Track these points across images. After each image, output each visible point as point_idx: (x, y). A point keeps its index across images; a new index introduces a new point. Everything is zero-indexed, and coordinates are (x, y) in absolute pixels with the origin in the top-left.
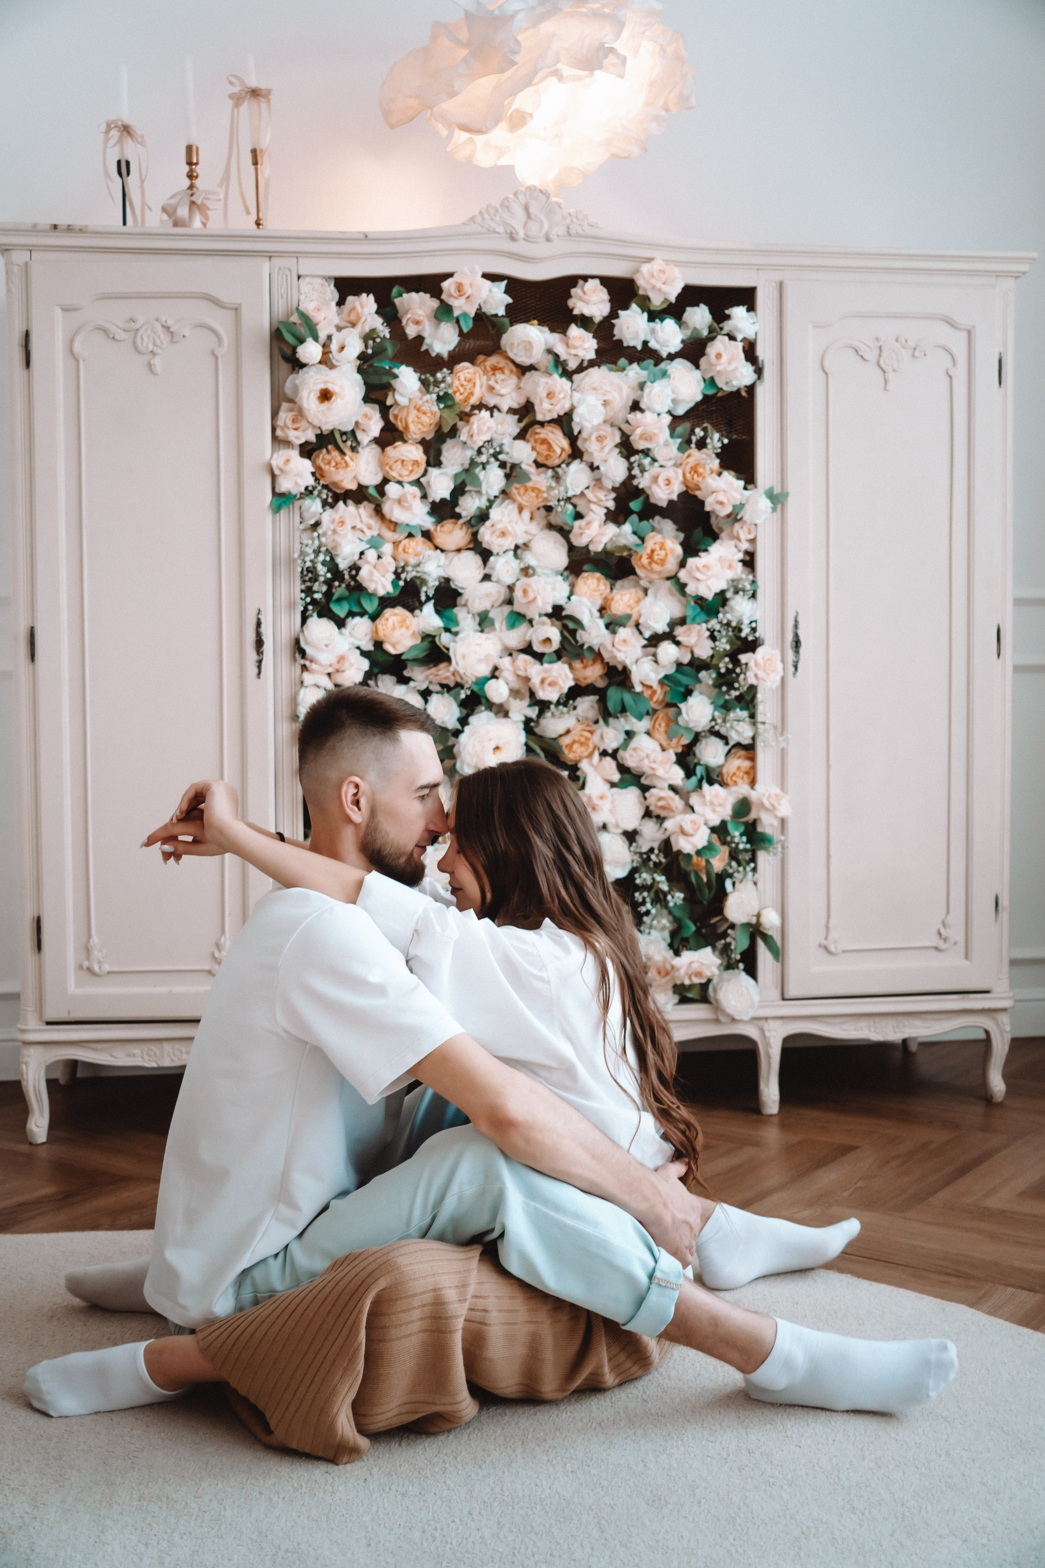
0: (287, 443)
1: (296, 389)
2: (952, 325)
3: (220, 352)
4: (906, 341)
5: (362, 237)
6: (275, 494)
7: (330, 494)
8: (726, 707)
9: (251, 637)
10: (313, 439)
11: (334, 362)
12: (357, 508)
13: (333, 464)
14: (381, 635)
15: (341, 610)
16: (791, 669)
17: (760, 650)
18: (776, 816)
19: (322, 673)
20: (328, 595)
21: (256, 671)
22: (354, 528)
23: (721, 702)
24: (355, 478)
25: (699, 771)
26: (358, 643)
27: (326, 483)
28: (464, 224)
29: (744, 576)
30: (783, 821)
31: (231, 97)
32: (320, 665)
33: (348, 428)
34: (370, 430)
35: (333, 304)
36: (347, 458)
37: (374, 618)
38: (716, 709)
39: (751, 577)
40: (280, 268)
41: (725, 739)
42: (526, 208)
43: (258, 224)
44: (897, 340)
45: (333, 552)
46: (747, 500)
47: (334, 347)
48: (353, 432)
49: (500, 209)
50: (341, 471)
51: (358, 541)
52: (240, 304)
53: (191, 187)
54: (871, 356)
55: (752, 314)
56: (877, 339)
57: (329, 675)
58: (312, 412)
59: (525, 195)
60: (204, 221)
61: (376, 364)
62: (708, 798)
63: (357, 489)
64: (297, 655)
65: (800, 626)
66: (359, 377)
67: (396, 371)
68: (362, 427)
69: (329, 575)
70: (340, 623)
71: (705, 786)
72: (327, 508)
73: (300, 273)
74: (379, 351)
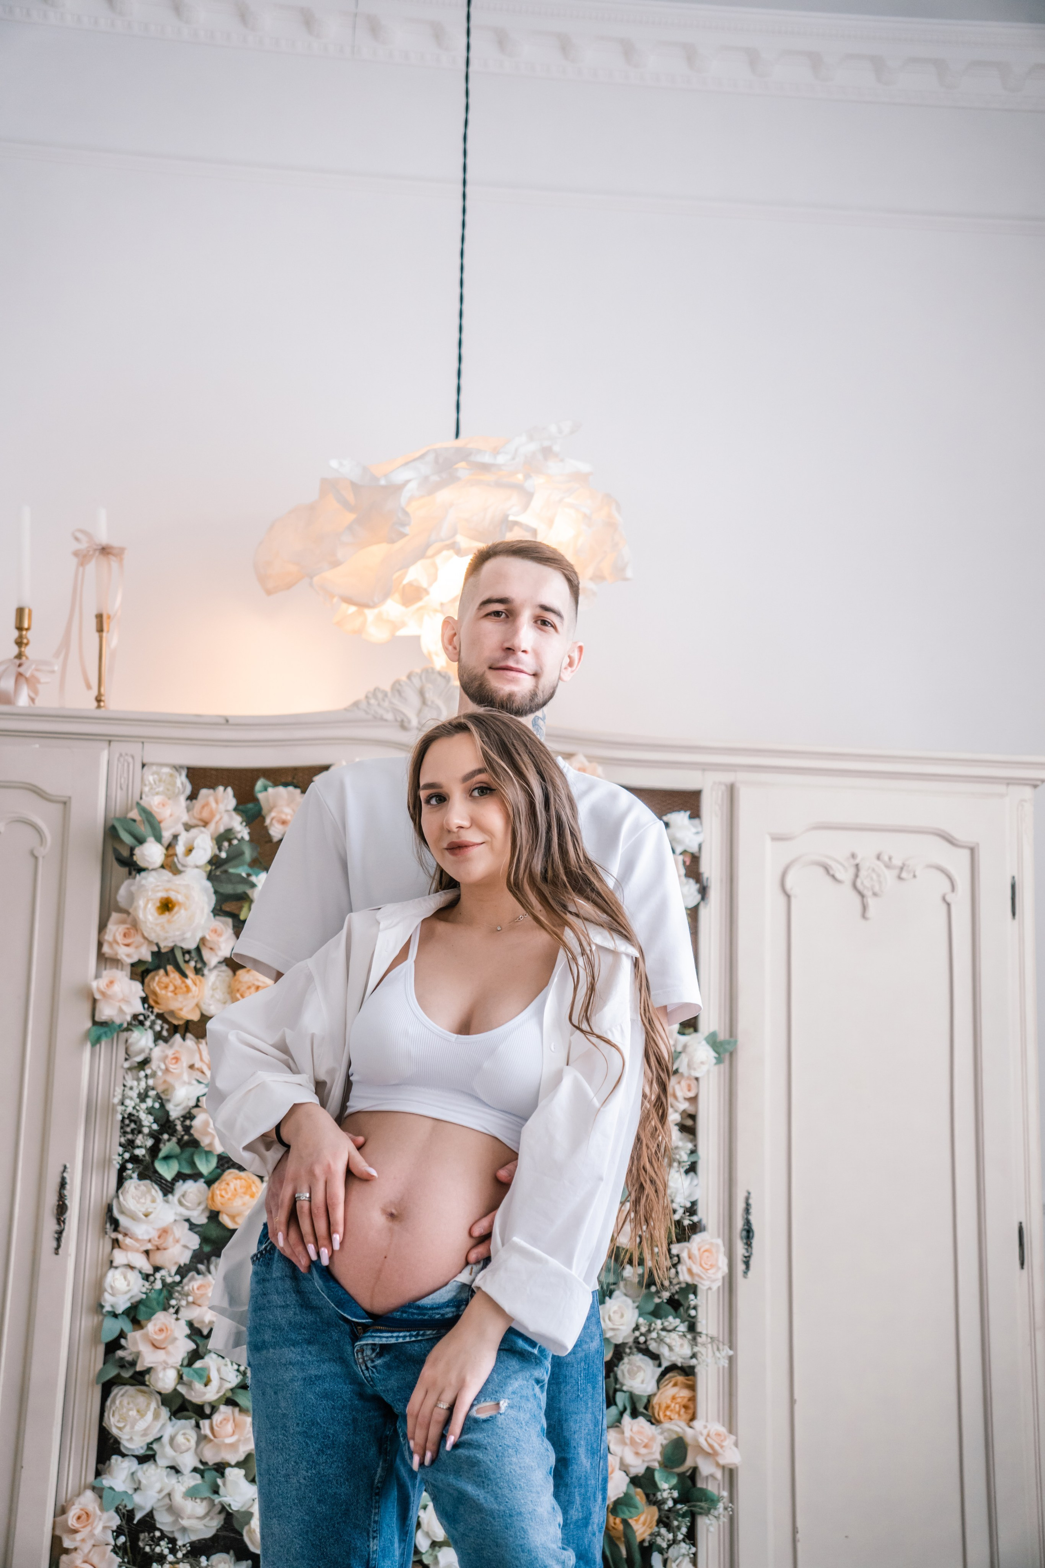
0: (115, 962)
1: (132, 897)
2: (950, 841)
3: (41, 852)
4: (890, 859)
5: (223, 721)
6: (95, 1023)
7: (166, 1026)
8: (657, 1313)
9: (51, 1200)
10: (148, 958)
11: (180, 867)
12: (198, 1043)
13: (171, 988)
14: (218, 1205)
15: (167, 1171)
16: (741, 1267)
17: (697, 1239)
18: (718, 1465)
19: (137, 1251)
20: (154, 1151)
21: (54, 1244)
22: (192, 1067)
23: (651, 1307)
24: (197, 1005)
25: (620, 1398)
26: (187, 1213)
27: (160, 1012)
28: (345, 709)
29: (680, 1144)
30: (731, 1474)
31: (76, 554)
32: (137, 1240)
33: (191, 945)
34: (220, 949)
35: (182, 799)
36: (189, 982)
37: (210, 1183)
38: (640, 1315)
39: (690, 1146)
40: (121, 755)
41: (655, 1357)
42: (422, 693)
43: (99, 700)
44: (878, 857)
45: (163, 1096)
46: (685, 1047)
47: (180, 849)
48: (198, 949)
49: (389, 694)
50: (180, 998)
51: (195, 1082)
52: (70, 798)
53: (19, 656)
54: (846, 876)
55: (696, 821)
56: (853, 856)
57: (147, 1253)
58: (148, 924)
59: (421, 677)
60: (33, 695)
61: (231, 870)
62: (628, 1434)
63: (199, 1021)
64: (108, 1225)
65: (753, 1210)
66: (209, 884)
67: (253, 879)
68: (209, 945)
69: (155, 1127)
70: (167, 1188)
71: (627, 1418)
72: (161, 1042)
73: (145, 761)
74: (235, 856)
